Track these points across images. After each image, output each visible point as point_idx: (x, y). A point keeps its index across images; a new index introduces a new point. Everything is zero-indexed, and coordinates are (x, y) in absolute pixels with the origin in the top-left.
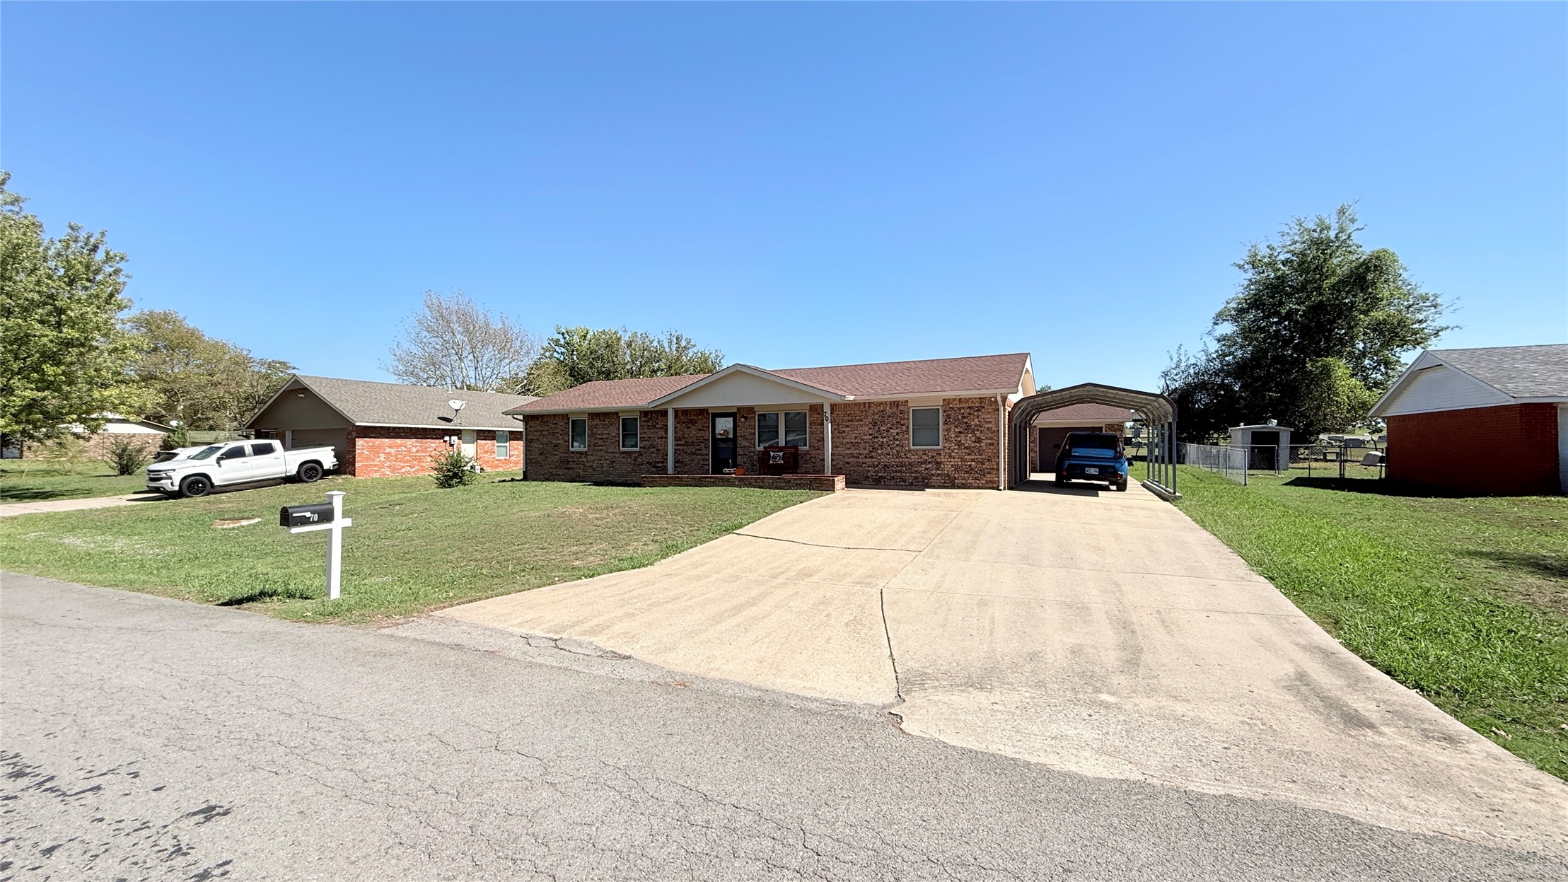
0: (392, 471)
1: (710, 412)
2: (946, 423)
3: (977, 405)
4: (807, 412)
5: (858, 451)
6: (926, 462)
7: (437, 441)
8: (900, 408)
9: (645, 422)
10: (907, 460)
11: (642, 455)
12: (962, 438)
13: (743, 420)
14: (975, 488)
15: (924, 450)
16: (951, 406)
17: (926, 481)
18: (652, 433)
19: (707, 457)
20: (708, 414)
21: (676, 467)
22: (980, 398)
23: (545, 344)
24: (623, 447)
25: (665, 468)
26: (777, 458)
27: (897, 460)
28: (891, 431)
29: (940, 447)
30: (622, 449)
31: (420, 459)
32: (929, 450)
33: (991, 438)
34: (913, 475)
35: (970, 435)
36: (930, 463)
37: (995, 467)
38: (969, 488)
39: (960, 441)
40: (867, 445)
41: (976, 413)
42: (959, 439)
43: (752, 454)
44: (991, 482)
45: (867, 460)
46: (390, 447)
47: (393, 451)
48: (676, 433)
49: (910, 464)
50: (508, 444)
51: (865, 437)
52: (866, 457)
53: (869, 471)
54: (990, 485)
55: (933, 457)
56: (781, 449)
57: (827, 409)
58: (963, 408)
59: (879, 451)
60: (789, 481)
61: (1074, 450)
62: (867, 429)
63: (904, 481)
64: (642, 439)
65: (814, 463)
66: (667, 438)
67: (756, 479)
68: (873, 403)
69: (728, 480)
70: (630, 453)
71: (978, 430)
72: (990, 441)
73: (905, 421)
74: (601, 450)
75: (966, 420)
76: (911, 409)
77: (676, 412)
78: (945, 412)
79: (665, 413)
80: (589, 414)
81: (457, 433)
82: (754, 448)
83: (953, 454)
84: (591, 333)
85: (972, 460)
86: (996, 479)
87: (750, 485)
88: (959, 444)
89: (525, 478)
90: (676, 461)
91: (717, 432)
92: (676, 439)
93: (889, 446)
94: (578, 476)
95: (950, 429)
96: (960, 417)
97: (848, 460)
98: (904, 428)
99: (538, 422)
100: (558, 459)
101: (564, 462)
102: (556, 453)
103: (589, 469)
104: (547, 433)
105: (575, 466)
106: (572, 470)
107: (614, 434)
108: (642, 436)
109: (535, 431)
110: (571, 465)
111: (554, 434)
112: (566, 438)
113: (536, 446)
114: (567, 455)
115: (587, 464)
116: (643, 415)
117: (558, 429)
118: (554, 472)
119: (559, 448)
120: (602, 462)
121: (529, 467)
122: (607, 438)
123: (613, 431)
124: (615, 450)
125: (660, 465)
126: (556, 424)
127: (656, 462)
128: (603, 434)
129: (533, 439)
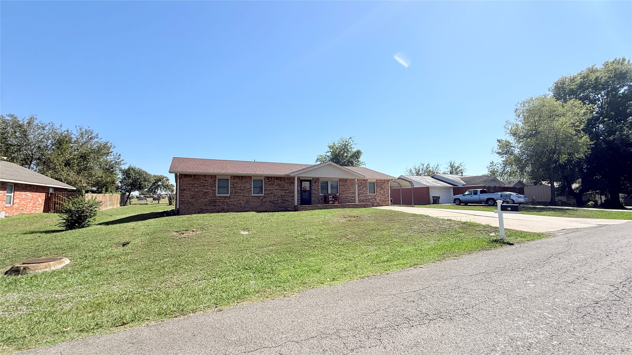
1: (300, 179)
2: (377, 187)
4: (338, 181)
6: (372, 198)
8: (366, 181)
9: (268, 182)
10: (368, 198)
11: (266, 197)
13: (314, 183)
14: (384, 206)
15: (372, 195)
16: (377, 181)
17: (373, 204)
18: (271, 187)
19: (299, 198)
22: (384, 180)
24: (254, 194)
27: (365, 198)
28: (363, 189)
29: (376, 194)
34: (370, 203)
41: (384, 184)
42: (380, 192)
43: (319, 197)
50: (12, 194)
56: (330, 195)
58: (381, 182)
59: (361, 195)
64: (266, 190)
65: (341, 200)
70: (257, 197)
71: (384, 189)
72: (387, 192)
73: (367, 186)
74: (240, 195)
82: (320, 194)
83: (379, 196)
85: (383, 198)
91: (303, 187)
93: (363, 193)
94: (223, 209)
96: (380, 185)
98: (367, 188)
99: (191, 179)
100: (207, 201)
101: (212, 202)
102: (206, 197)
103: (231, 206)
104: (198, 185)
105: (221, 204)
106: (218, 207)
107: (248, 187)
108: (266, 188)
109: (187, 184)
110: (218, 204)
111: (204, 186)
112: (214, 189)
113: (189, 193)
114: (215, 198)
115: (230, 203)
116: (266, 179)
117: (208, 183)
118: (204, 208)
119: (208, 194)
120: (240, 201)
121: (182, 206)
122: (244, 189)
123: (248, 185)
124: (249, 196)
125: (276, 202)
126: (206, 180)
127: (274, 201)
128: (241, 187)
129: (185, 189)
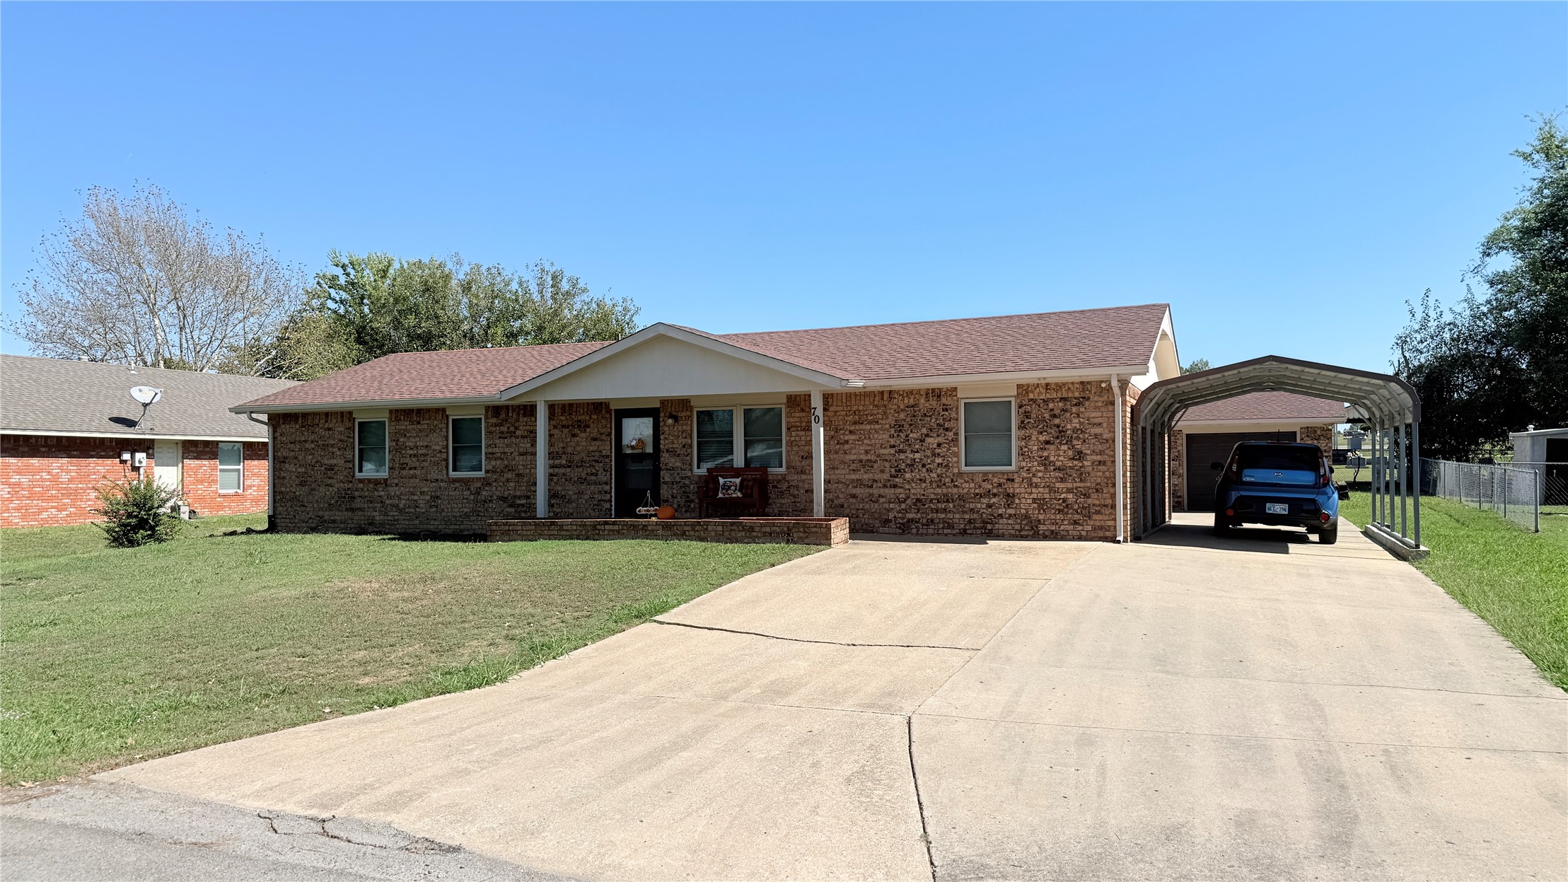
0: (23, 518)
1: (613, 407)
2: (1022, 426)
3: (1077, 394)
4: (783, 407)
5: (870, 476)
6: (988, 493)
7: (109, 461)
8: (944, 400)
9: (496, 425)
10: (955, 490)
11: (489, 484)
12: (1051, 452)
13: (670, 421)
14: (1073, 539)
15: (985, 474)
16: (1031, 396)
17: (989, 527)
18: (507, 446)
19: (607, 488)
20: (609, 411)
21: (551, 506)
22: (1082, 383)
23: (312, 284)
24: (454, 470)
25: (532, 507)
26: (731, 487)
27: (939, 491)
28: (929, 440)
29: (1013, 468)
30: (453, 474)
31: (75, 495)
32: (994, 474)
33: (1102, 452)
34: (967, 516)
35: (1064, 447)
36: (995, 495)
37: (1109, 502)
38: (1063, 539)
39: (1047, 458)
40: (887, 465)
41: (1074, 409)
42: (1045, 454)
43: (687, 482)
44: (1101, 528)
45: (887, 490)
46: (19, 473)
47: (24, 480)
48: (551, 444)
49: (961, 498)
50: (241, 467)
51: (883, 451)
52: (885, 486)
53: (889, 510)
54: (1101, 534)
55: (1000, 485)
56: (736, 472)
57: (817, 402)
58: (1053, 400)
59: (908, 476)
60: (752, 529)
61: (1246, 472)
62: (886, 436)
63: (950, 526)
64: (490, 456)
65: (794, 496)
66: (535, 454)
67: (693, 525)
68: (898, 392)
69: (645, 527)
70: (466, 482)
71: (1077, 438)
72: (1099, 458)
73: (952, 424)
74: (414, 477)
75: (1057, 421)
76: (963, 402)
77: (552, 407)
78: (1020, 407)
79: (530, 410)
80: (391, 412)
81: (146, 446)
82: (691, 470)
83: (1035, 480)
84: (396, 265)
85: (1069, 491)
86: (1111, 523)
87: (683, 536)
88: (1045, 462)
89: (273, 527)
90: (553, 495)
91: (626, 441)
92: (551, 455)
93: (924, 466)
94: (370, 524)
95: (1030, 437)
96: (1047, 416)
97: (854, 491)
98: (951, 434)
99: (297, 427)
100: (333, 494)
101: (345, 498)
102: (330, 481)
103: (392, 511)
104: (313, 446)
105: (366, 506)
106: (360, 513)
107: (437, 448)
108: (490, 450)
109: (291, 443)
110: (358, 503)
111: (325, 447)
112: (349, 455)
113: (294, 469)
114: (351, 485)
115: (387, 502)
116: (490, 413)
117: (334, 439)
118: (327, 515)
119: (336, 473)
120: (416, 498)
121: (281, 508)
122: (425, 455)
123: (436, 441)
124: (440, 477)
125: (523, 502)
126: (329, 429)
127: (515, 497)
128: (417, 447)
129: (286, 458)
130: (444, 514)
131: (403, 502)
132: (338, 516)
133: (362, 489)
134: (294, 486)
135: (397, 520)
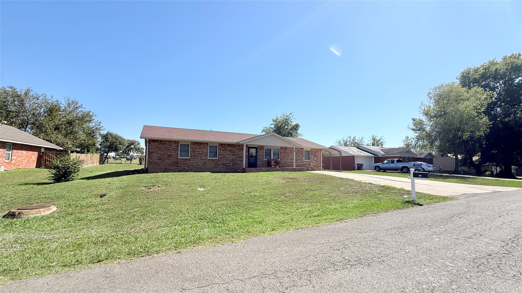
1: (248, 146)
2: (311, 154)
4: (279, 149)
8: (302, 150)
9: (221, 148)
10: (303, 163)
11: (219, 161)
13: (259, 150)
15: (307, 161)
17: (308, 169)
18: (224, 152)
19: (247, 162)
22: (318, 149)
24: (210, 157)
28: (300, 156)
29: (310, 160)
34: (305, 168)
36: (308, 164)
38: (316, 170)
41: (317, 152)
42: (314, 158)
43: (263, 161)
49: (304, 165)
50: (11, 152)
58: (314, 151)
59: (298, 161)
64: (219, 155)
65: (281, 164)
70: (212, 160)
71: (317, 157)
72: (319, 159)
73: (303, 153)
74: (198, 158)
75: (315, 154)
78: (311, 151)
80: (191, 142)
82: (264, 159)
83: (312, 162)
94: (184, 170)
95: (312, 156)
97: (290, 163)
98: (303, 155)
99: (158, 144)
100: (171, 162)
101: (175, 163)
102: (170, 159)
103: (191, 167)
105: (182, 165)
106: (180, 167)
107: (205, 152)
108: (220, 153)
109: (155, 148)
110: (179, 165)
111: (168, 150)
112: (177, 152)
113: (156, 155)
114: (177, 160)
115: (189, 164)
116: (220, 145)
117: (172, 148)
118: (168, 168)
119: (172, 157)
120: (198, 163)
121: (150, 166)
122: (202, 153)
123: (205, 150)
124: (206, 159)
125: (228, 165)
126: (170, 145)
127: (226, 164)
128: (199, 151)
129: (153, 152)
130: (207, 167)
131: (195, 164)
132: (172, 168)
133: (181, 161)
134: (156, 160)
135: (193, 169)
